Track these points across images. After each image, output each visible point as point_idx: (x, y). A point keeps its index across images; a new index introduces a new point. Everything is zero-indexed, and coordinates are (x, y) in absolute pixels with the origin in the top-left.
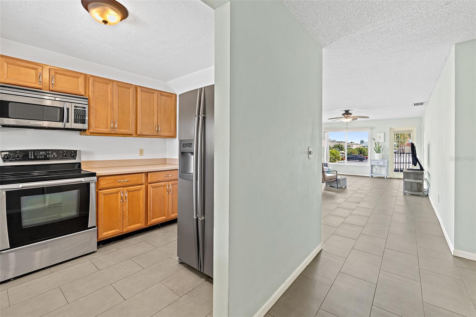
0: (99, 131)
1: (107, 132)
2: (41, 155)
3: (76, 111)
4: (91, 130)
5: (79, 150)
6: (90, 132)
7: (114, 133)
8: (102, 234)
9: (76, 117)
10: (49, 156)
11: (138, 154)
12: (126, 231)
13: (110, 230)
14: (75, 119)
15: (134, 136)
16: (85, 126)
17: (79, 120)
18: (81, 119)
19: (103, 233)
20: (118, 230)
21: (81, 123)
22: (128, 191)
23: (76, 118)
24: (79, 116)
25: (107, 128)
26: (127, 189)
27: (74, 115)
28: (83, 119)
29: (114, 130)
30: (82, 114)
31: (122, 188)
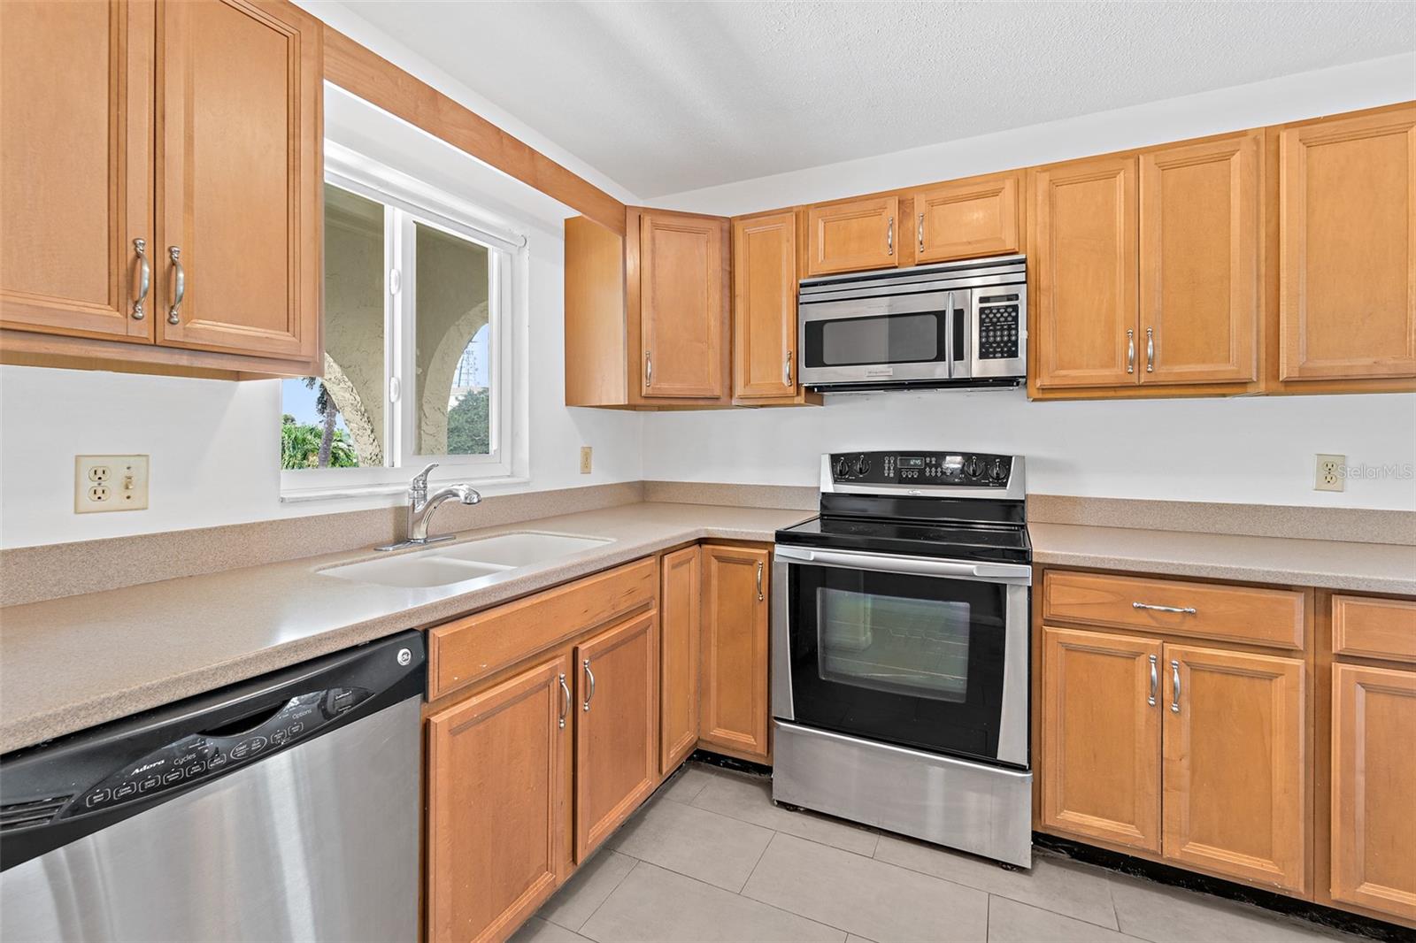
0: (1074, 378)
1: (1111, 381)
2: (912, 469)
3: (987, 316)
4: (1044, 380)
5: (1017, 456)
6: (1038, 385)
7: (1142, 381)
8: (1056, 814)
9: (987, 337)
10: (930, 472)
11: (1312, 482)
12: (1177, 856)
13: (1095, 814)
14: (982, 345)
15: (1262, 387)
16: (1018, 366)
17: (994, 345)
18: (1002, 341)
19: (1062, 811)
20: (1132, 831)
21: (1002, 357)
22: (1194, 668)
23: (987, 342)
24: (995, 330)
25: (1111, 362)
26: (1187, 653)
27: (981, 331)
28: (1010, 340)
29: (1142, 368)
30: (1006, 320)
31: (1158, 642)
